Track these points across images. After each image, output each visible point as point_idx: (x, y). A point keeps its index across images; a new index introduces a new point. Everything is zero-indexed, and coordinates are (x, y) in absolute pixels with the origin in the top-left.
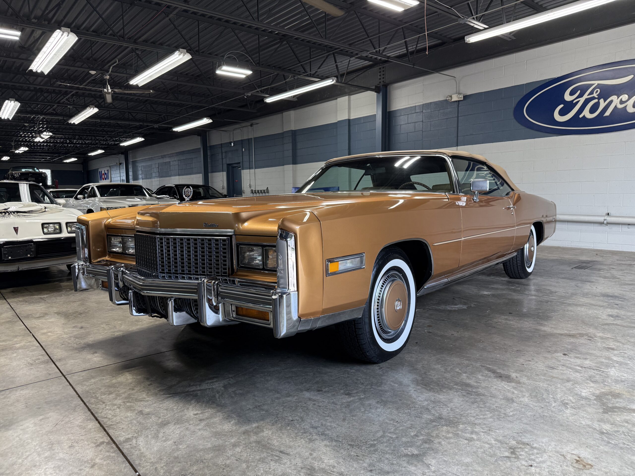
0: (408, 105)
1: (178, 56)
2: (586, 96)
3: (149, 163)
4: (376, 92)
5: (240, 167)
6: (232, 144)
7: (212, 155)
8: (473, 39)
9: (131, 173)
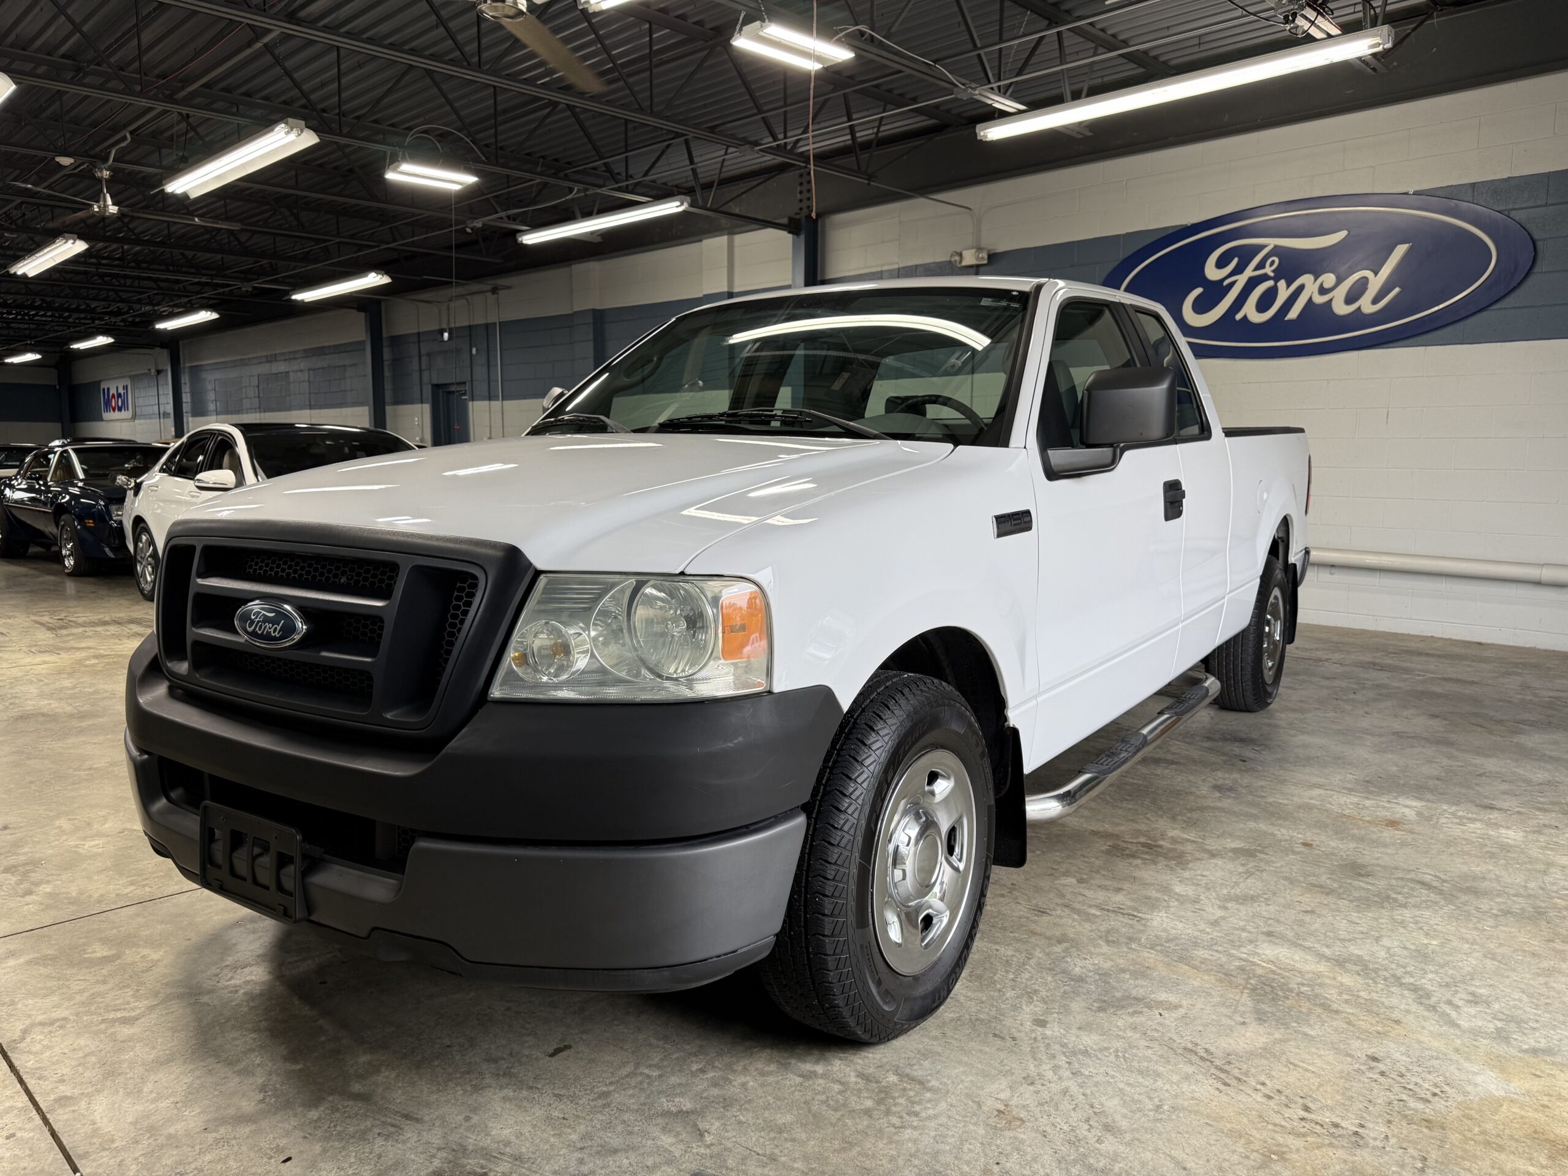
0: (866, 267)
1: (282, 134)
2: (1249, 272)
3: (232, 374)
4: (790, 232)
5: (465, 394)
6: (446, 335)
7: (396, 361)
8: (995, 132)
9: (186, 398)
